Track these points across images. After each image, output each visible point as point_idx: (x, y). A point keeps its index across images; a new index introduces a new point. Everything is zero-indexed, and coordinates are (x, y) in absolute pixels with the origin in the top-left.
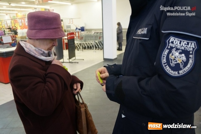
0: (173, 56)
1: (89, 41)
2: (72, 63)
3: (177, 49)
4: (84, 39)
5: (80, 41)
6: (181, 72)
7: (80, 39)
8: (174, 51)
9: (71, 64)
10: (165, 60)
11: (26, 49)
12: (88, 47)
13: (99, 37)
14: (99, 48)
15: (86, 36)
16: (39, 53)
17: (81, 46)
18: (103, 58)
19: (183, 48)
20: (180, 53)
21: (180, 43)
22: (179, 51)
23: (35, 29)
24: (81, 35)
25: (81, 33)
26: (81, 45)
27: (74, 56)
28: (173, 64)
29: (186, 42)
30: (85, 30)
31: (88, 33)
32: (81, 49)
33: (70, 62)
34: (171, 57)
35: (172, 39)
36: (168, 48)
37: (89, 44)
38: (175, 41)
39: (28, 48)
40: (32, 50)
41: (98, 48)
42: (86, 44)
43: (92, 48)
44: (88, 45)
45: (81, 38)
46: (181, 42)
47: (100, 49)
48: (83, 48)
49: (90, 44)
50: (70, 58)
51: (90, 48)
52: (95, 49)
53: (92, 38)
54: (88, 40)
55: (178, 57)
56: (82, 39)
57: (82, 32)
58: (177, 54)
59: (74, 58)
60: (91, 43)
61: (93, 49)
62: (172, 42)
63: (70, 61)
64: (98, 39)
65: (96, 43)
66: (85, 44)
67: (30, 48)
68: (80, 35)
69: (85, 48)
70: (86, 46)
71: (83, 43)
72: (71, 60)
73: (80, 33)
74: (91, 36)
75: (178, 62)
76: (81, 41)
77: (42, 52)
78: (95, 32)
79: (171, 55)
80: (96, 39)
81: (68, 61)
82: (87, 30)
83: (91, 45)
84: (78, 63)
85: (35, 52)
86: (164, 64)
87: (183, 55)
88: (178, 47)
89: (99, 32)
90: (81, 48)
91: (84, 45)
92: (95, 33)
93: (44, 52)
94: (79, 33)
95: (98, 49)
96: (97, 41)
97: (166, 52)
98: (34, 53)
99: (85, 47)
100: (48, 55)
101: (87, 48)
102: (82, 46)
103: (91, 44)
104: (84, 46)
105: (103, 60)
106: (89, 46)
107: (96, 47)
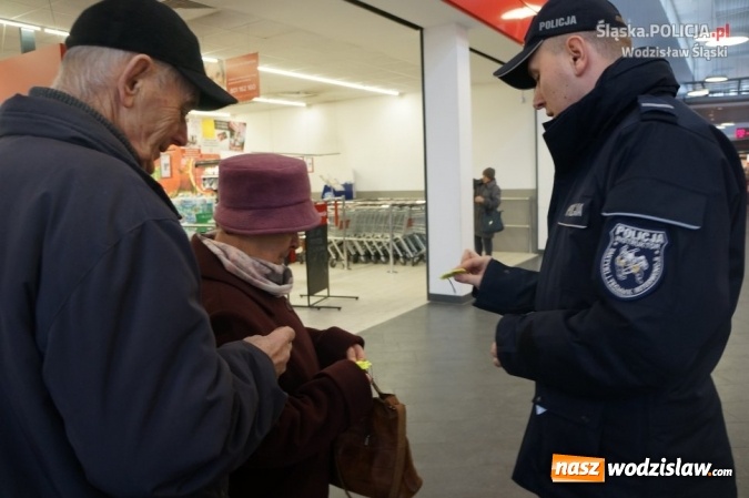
0: (623, 261)
1: (370, 235)
2: (319, 308)
3: (631, 248)
4: (352, 225)
5: (341, 232)
6: (637, 289)
7: (341, 227)
8: (624, 251)
9: (315, 313)
10: (607, 269)
11: (227, 262)
12: (368, 255)
13: (405, 222)
14: (405, 257)
15: (359, 217)
16: (261, 273)
17: (342, 251)
18: (425, 294)
19: (641, 245)
20: (637, 255)
21: (636, 236)
22: (635, 251)
23: (251, 208)
24: (344, 214)
25: (344, 204)
26: (344, 246)
27: (324, 284)
28: (622, 275)
29: (647, 233)
30: (354, 196)
31: (368, 207)
32: (345, 262)
33: (310, 307)
34: (620, 262)
35: (620, 228)
36: (613, 247)
37: (370, 243)
38: (626, 232)
39: (233, 261)
40: (244, 265)
41: (402, 260)
42: (361, 243)
43: (383, 259)
44: (369, 248)
45: (343, 224)
46: (637, 232)
47: (409, 263)
48: (349, 259)
49: (375, 244)
50: (311, 293)
51: (374, 257)
52: (395, 263)
53: (382, 225)
54: (369, 230)
55: (632, 262)
56: (347, 227)
57: (347, 202)
58: (630, 256)
59: (324, 292)
60: (378, 240)
61: (387, 262)
62: (621, 234)
63: (311, 303)
64: (404, 227)
65: (395, 240)
66: (357, 245)
67: (240, 260)
68: (340, 213)
69: (355, 259)
70: (362, 252)
71: (351, 242)
72: (313, 300)
73: (340, 207)
74: (378, 216)
75: (632, 271)
76: (345, 236)
77: (268, 271)
78: (393, 202)
79: (618, 258)
80: (394, 229)
81: (304, 302)
82: (361, 195)
83: (379, 249)
84: (339, 308)
85: (253, 270)
86: (607, 275)
87: (642, 257)
88: (633, 243)
89: (409, 203)
90: (344, 257)
91: (354, 248)
92: (394, 205)
93: (273, 270)
94: (336, 205)
95: (404, 264)
96: (399, 236)
97: (610, 253)
98: (249, 273)
99: (358, 254)
100: (281, 278)
101: (362, 258)
102: (349, 252)
103: (379, 244)
104: (353, 253)
105: (424, 301)
106: (372, 253)
107: (396, 257)
